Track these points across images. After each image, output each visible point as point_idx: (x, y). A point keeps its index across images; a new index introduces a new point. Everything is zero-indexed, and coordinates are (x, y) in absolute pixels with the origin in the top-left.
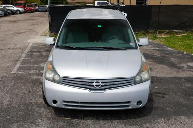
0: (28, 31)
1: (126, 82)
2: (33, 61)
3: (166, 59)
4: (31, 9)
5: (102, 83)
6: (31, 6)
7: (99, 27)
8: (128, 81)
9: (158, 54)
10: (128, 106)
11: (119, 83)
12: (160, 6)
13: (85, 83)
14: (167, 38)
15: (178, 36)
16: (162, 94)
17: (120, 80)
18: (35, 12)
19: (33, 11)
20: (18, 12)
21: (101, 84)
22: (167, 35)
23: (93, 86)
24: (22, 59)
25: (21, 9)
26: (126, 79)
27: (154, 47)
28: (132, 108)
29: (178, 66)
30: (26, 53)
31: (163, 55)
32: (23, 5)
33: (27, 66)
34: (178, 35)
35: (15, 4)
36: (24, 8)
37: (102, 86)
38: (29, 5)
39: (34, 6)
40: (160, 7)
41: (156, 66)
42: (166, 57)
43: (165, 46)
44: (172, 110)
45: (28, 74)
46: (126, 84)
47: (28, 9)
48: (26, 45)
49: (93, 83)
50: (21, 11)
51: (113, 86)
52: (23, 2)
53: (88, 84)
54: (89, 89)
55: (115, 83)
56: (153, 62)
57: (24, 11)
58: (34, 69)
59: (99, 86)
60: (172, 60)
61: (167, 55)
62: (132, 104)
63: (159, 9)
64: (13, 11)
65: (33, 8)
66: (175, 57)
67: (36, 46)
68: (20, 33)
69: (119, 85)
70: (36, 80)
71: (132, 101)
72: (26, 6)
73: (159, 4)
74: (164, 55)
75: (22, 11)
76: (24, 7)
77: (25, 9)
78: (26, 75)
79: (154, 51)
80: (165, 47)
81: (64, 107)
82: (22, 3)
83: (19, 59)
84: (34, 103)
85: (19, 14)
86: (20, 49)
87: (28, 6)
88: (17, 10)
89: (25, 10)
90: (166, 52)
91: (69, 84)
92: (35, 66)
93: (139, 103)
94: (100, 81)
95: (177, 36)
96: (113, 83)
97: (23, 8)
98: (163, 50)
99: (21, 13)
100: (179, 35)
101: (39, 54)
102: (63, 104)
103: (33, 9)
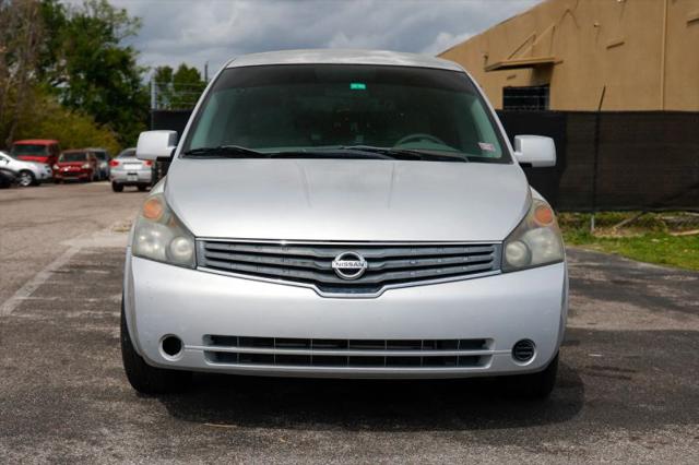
0: (62, 221)
1: (465, 259)
2: (83, 288)
3: (632, 289)
4: (78, 169)
5: (368, 260)
6: (82, 158)
7: (354, 90)
8: (473, 258)
9: (597, 277)
10: (475, 360)
11: (440, 261)
12: (598, 116)
13: (298, 263)
14: (635, 239)
15: (680, 236)
16: (617, 369)
17: (441, 251)
18: (96, 179)
19: (85, 175)
20: (26, 180)
21: (362, 264)
22: (633, 232)
23: (332, 272)
24: (36, 284)
25: (37, 168)
26: (466, 250)
27: (581, 261)
28: (494, 370)
29: (679, 304)
30: (54, 269)
31: (617, 278)
32: (47, 152)
33: (56, 300)
34: (677, 231)
35: (13, 150)
36: (51, 166)
37: (368, 272)
38: (72, 154)
39: (91, 156)
40: (598, 120)
41: (589, 305)
42: (631, 284)
43: (626, 260)
44: (661, 409)
45: (62, 318)
46: (465, 269)
47: (66, 170)
48: (54, 252)
49: (333, 259)
50: (38, 176)
51: (413, 274)
52: (47, 142)
53: (309, 263)
54: (313, 286)
55: (422, 262)
56: (577, 295)
57: (50, 175)
58: (85, 308)
59: (356, 271)
60: (659, 291)
61: (634, 280)
62: (491, 351)
63: (597, 127)
64: (6, 173)
65: (87, 166)
66: (669, 284)
67: (94, 255)
68: (31, 225)
69: (439, 271)
70: (91, 333)
71: (491, 340)
72: (61, 157)
73: (595, 108)
74: (623, 279)
75: (43, 175)
76: (51, 161)
77: (56, 167)
78: (52, 322)
79: (579, 271)
80: (628, 262)
81: (211, 364)
82: (43, 146)
83: (23, 283)
84: (83, 388)
85: (30, 185)
86: (29, 259)
87: (67, 158)
88: (23, 171)
89: (55, 171)
90: (631, 272)
91: (234, 266)
92: (91, 300)
93: (523, 349)
94: (361, 254)
95: (676, 234)
96: (413, 262)
97: (46, 162)
98: (619, 269)
99: (36, 182)
100: (681, 231)
101: (107, 272)
102: (206, 352)
103: (89, 171)
